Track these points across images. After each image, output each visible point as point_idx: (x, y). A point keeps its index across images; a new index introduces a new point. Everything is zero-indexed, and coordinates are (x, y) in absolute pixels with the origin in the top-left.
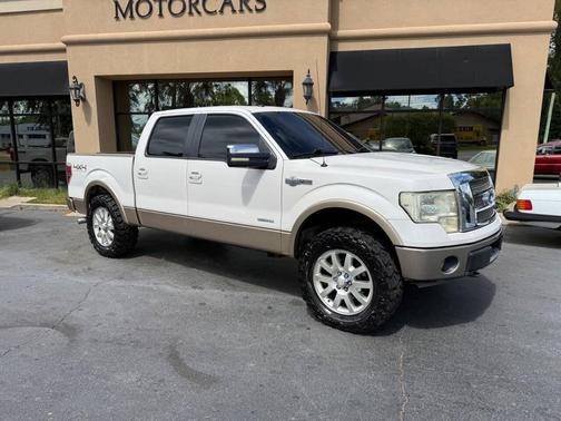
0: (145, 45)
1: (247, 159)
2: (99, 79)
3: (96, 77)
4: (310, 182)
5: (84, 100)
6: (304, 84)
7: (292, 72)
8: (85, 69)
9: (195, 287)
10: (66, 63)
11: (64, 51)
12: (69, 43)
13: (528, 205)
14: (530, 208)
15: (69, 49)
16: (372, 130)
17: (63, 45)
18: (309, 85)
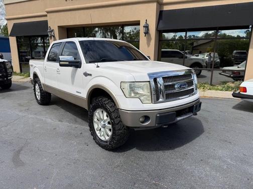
0: (77, 12)
1: (68, 63)
2: (60, 27)
3: (58, 26)
4: (91, 75)
5: (54, 36)
6: (144, 27)
7: (139, 21)
8: (54, 23)
9: (59, 121)
10: (47, 21)
11: (46, 16)
12: (48, 12)
13: (245, 90)
14: (246, 91)
15: (48, 15)
16: (209, 48)
17: (46, 13)
18: (147, 27)
